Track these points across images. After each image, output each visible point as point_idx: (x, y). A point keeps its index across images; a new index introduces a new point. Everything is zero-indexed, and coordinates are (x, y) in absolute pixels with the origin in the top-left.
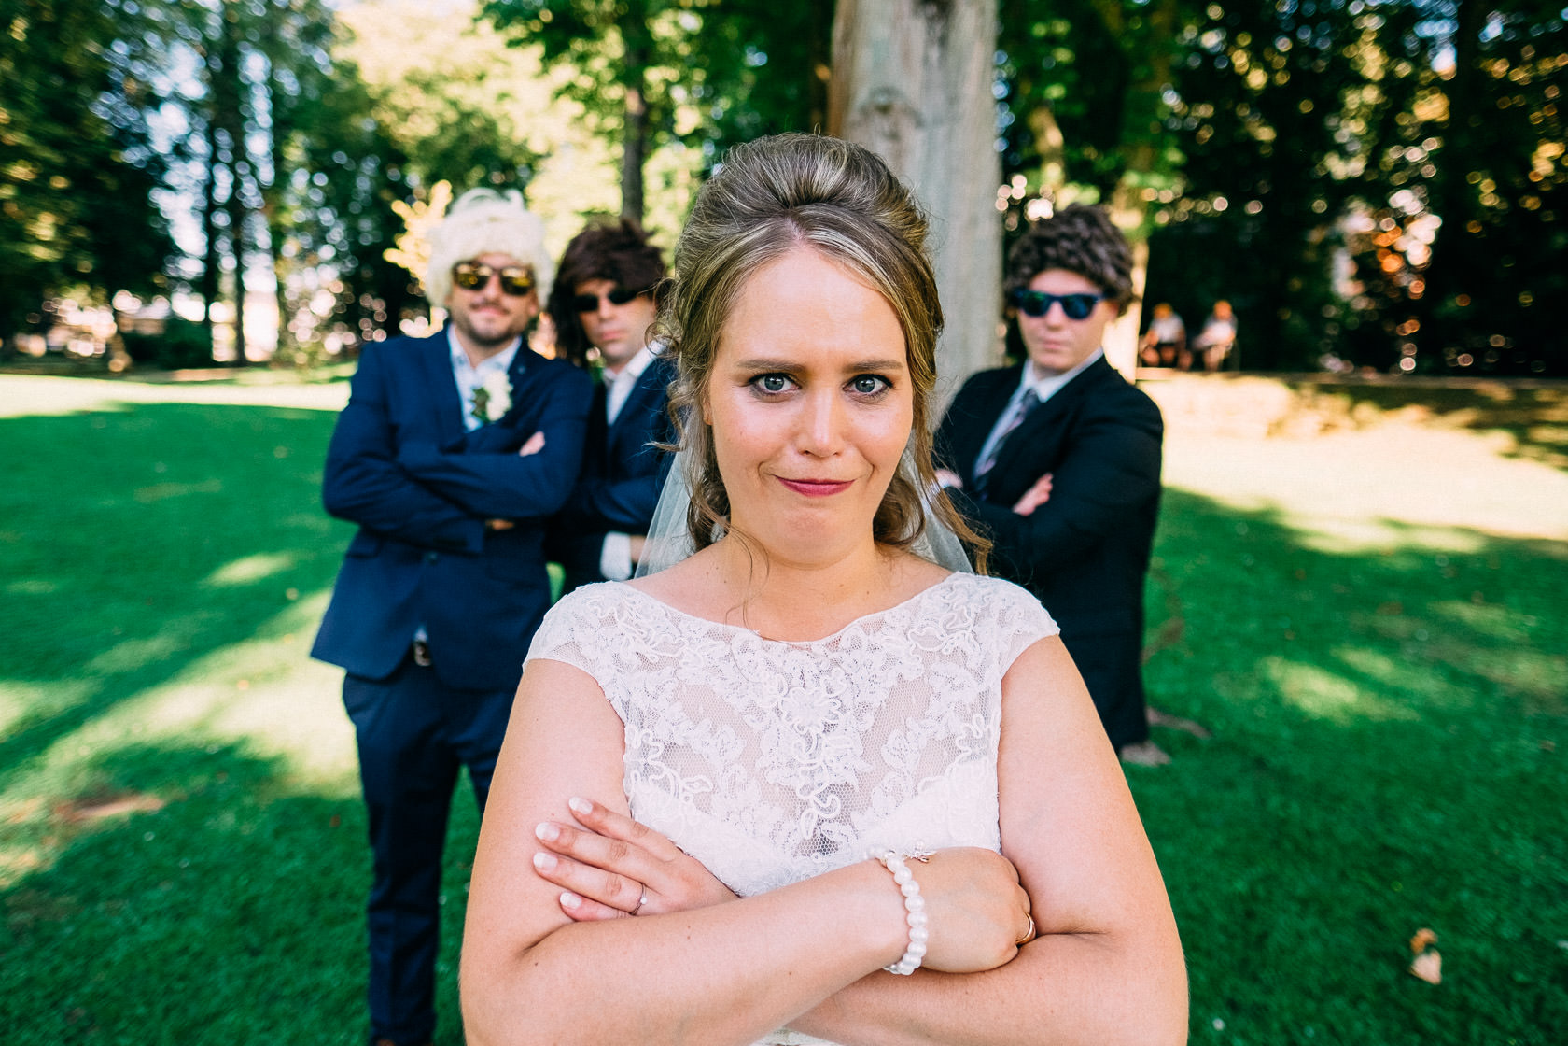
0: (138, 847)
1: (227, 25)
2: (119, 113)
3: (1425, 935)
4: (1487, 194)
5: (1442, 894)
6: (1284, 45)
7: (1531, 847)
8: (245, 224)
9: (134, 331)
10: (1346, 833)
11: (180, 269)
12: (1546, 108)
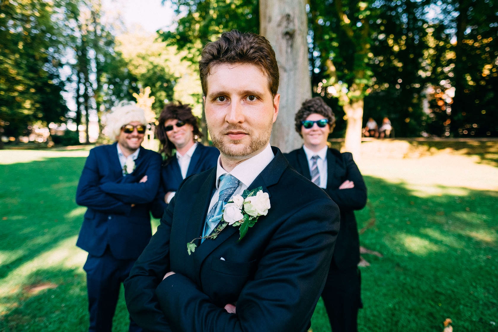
0: (49, 300)
1: (83, 42)
2: (51, 69)
3: (448, 320)
4: (469, 80)
5: (454, 307)
6: (404, 38)
7: (483, 290)
8: (89, 101)
9: (55, 134)
10: (424, 287)
11: (69, 115)
12: (486, 54)
